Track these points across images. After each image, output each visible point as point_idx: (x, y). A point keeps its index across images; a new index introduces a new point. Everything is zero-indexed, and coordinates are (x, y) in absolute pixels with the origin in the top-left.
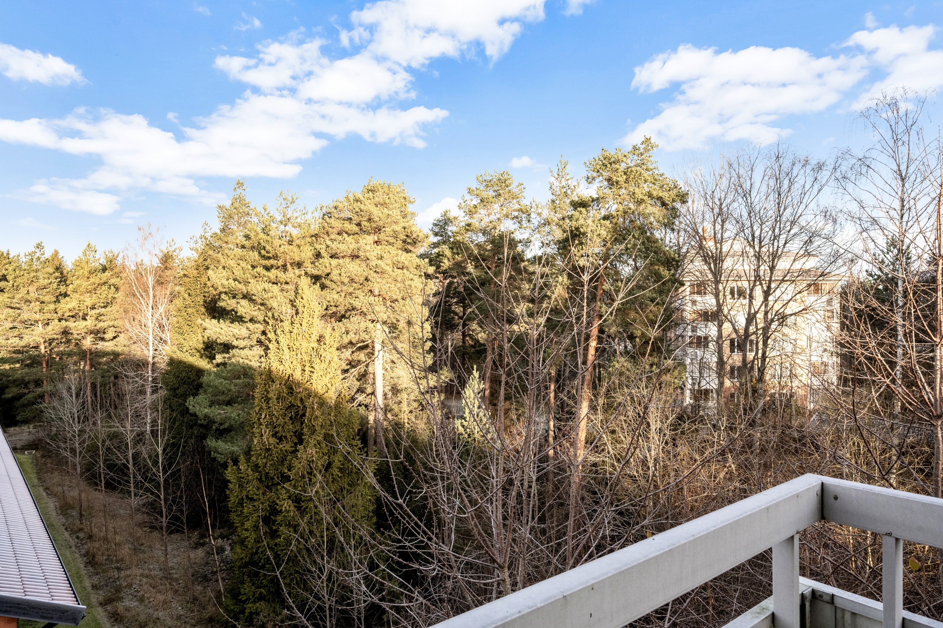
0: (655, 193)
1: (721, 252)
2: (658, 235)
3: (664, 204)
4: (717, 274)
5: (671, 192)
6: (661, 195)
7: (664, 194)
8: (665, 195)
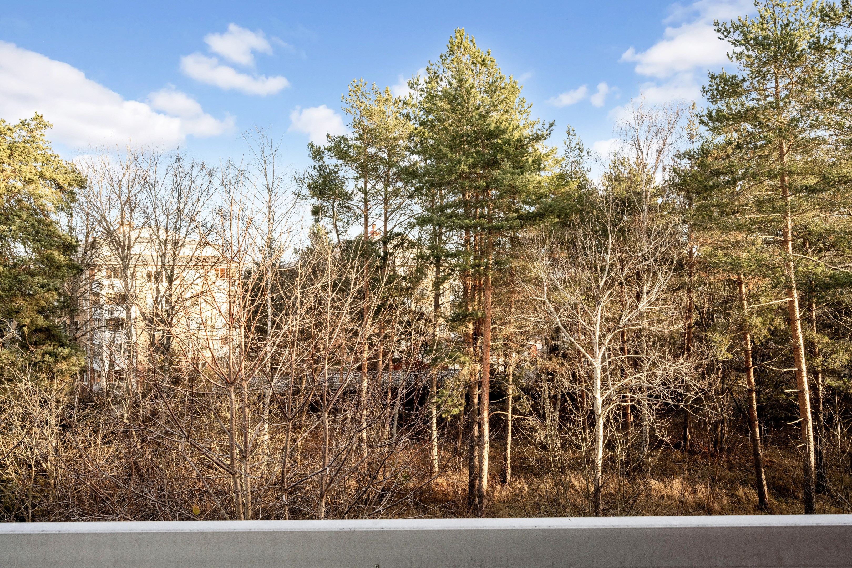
0: (47, 175)
1: (129, 239)
2: (53, 217)
3: (60, 187)
4: (125, 258)
5: (66, 176)
6: (54, 177)
7: (58, 176)
8: (60, 178)
